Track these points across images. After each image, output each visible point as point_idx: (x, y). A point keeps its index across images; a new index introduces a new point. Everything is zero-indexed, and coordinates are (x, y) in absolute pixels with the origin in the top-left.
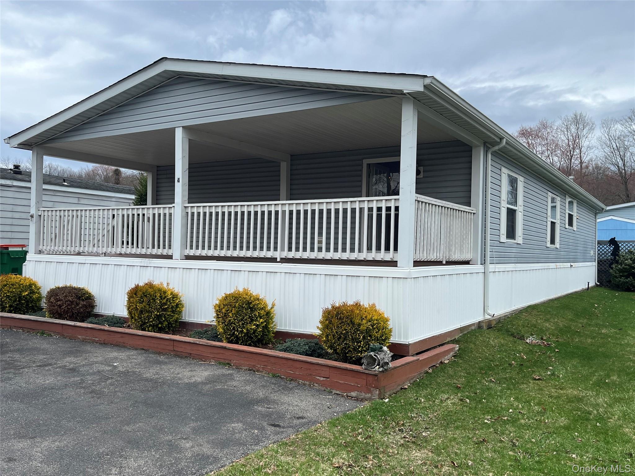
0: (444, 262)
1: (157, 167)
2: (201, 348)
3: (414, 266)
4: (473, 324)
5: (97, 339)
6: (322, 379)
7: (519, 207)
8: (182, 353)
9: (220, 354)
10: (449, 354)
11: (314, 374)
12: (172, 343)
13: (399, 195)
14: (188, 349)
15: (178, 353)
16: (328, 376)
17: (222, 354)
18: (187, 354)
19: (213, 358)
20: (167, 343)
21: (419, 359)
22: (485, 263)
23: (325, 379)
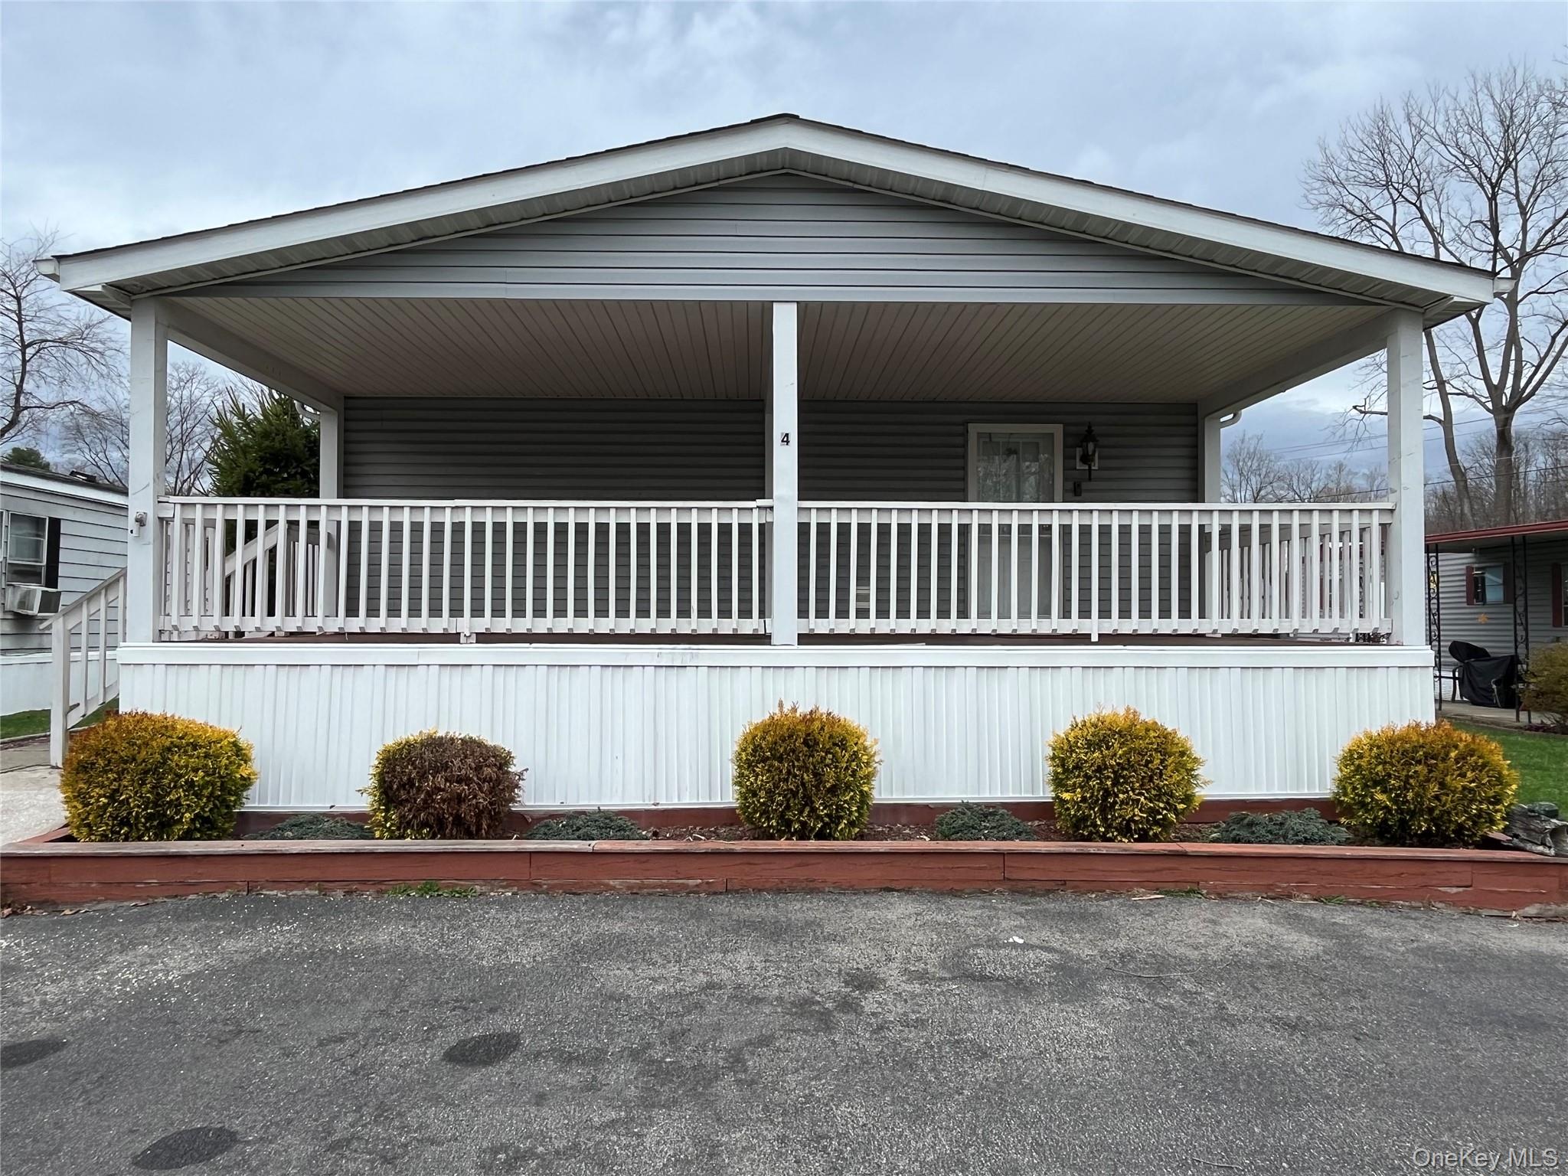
1: (345, 397)
2: (1100, 865)
6: (1455, 890)
8: (1034, 884)
9: (1164, 872)
11: (1434, 882)
12: (999, 861)
14: (1057, 870)
15: (1021, 885)
16: (1469, 884)
17: (1169, 869)
18: (1053, 883)
19: (1140, 884)
20: (982, 863)
23: (1461, 889)
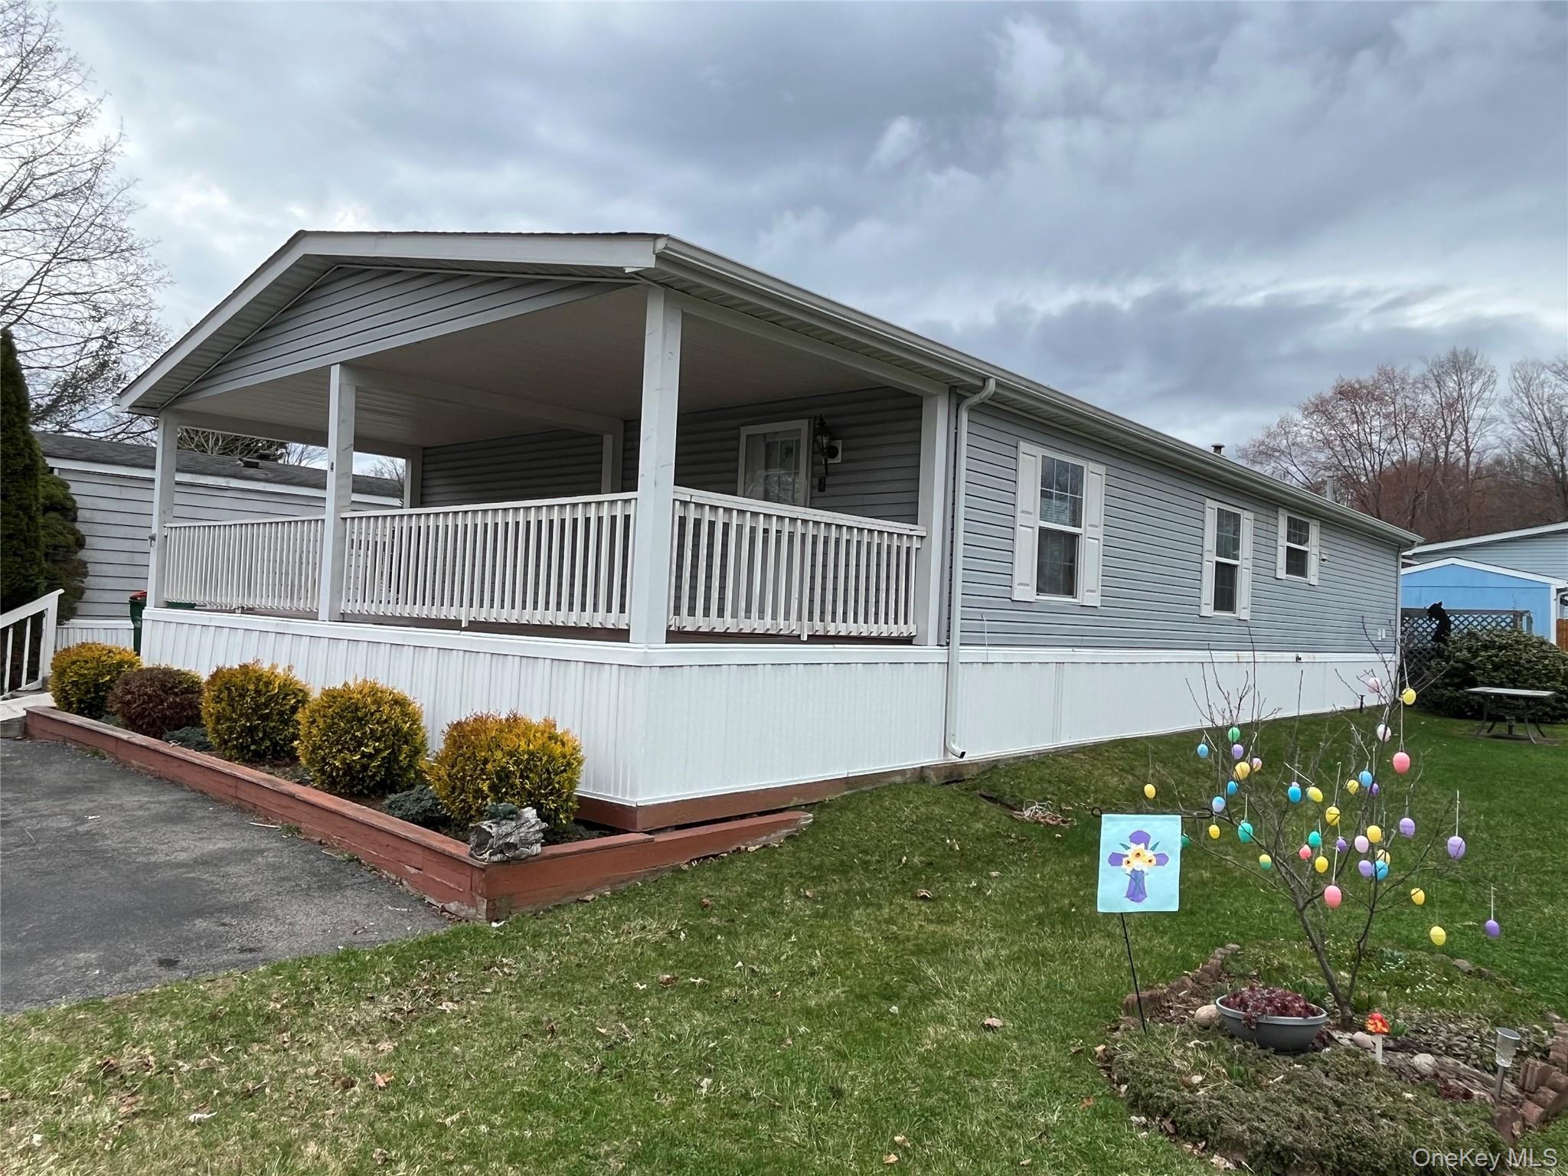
0: (805, 638)
1: (424, 449)
2: (267, 795)
3: (667, 642)
4: (902, 772)
5: (152, 768)
6: (413, 871)
7: (1088, 528)
9: (289, 809)
10: (775, 832)
11: (403, 859)
13: (636, 490)
14: (253, 795)
17: (292, 808)
18: (252, 805)
19: (281, 816)
20: (230, 782)
21: (652, 840)
22: (948, 644)
23: (416, 871)
